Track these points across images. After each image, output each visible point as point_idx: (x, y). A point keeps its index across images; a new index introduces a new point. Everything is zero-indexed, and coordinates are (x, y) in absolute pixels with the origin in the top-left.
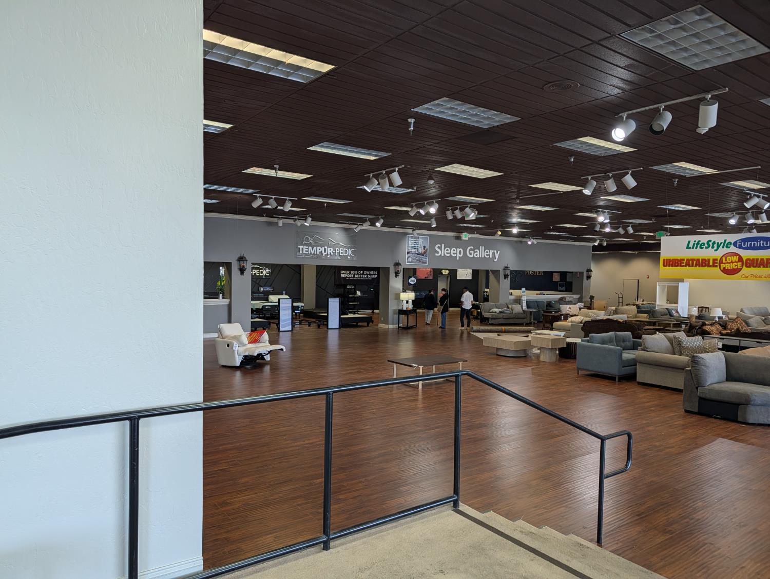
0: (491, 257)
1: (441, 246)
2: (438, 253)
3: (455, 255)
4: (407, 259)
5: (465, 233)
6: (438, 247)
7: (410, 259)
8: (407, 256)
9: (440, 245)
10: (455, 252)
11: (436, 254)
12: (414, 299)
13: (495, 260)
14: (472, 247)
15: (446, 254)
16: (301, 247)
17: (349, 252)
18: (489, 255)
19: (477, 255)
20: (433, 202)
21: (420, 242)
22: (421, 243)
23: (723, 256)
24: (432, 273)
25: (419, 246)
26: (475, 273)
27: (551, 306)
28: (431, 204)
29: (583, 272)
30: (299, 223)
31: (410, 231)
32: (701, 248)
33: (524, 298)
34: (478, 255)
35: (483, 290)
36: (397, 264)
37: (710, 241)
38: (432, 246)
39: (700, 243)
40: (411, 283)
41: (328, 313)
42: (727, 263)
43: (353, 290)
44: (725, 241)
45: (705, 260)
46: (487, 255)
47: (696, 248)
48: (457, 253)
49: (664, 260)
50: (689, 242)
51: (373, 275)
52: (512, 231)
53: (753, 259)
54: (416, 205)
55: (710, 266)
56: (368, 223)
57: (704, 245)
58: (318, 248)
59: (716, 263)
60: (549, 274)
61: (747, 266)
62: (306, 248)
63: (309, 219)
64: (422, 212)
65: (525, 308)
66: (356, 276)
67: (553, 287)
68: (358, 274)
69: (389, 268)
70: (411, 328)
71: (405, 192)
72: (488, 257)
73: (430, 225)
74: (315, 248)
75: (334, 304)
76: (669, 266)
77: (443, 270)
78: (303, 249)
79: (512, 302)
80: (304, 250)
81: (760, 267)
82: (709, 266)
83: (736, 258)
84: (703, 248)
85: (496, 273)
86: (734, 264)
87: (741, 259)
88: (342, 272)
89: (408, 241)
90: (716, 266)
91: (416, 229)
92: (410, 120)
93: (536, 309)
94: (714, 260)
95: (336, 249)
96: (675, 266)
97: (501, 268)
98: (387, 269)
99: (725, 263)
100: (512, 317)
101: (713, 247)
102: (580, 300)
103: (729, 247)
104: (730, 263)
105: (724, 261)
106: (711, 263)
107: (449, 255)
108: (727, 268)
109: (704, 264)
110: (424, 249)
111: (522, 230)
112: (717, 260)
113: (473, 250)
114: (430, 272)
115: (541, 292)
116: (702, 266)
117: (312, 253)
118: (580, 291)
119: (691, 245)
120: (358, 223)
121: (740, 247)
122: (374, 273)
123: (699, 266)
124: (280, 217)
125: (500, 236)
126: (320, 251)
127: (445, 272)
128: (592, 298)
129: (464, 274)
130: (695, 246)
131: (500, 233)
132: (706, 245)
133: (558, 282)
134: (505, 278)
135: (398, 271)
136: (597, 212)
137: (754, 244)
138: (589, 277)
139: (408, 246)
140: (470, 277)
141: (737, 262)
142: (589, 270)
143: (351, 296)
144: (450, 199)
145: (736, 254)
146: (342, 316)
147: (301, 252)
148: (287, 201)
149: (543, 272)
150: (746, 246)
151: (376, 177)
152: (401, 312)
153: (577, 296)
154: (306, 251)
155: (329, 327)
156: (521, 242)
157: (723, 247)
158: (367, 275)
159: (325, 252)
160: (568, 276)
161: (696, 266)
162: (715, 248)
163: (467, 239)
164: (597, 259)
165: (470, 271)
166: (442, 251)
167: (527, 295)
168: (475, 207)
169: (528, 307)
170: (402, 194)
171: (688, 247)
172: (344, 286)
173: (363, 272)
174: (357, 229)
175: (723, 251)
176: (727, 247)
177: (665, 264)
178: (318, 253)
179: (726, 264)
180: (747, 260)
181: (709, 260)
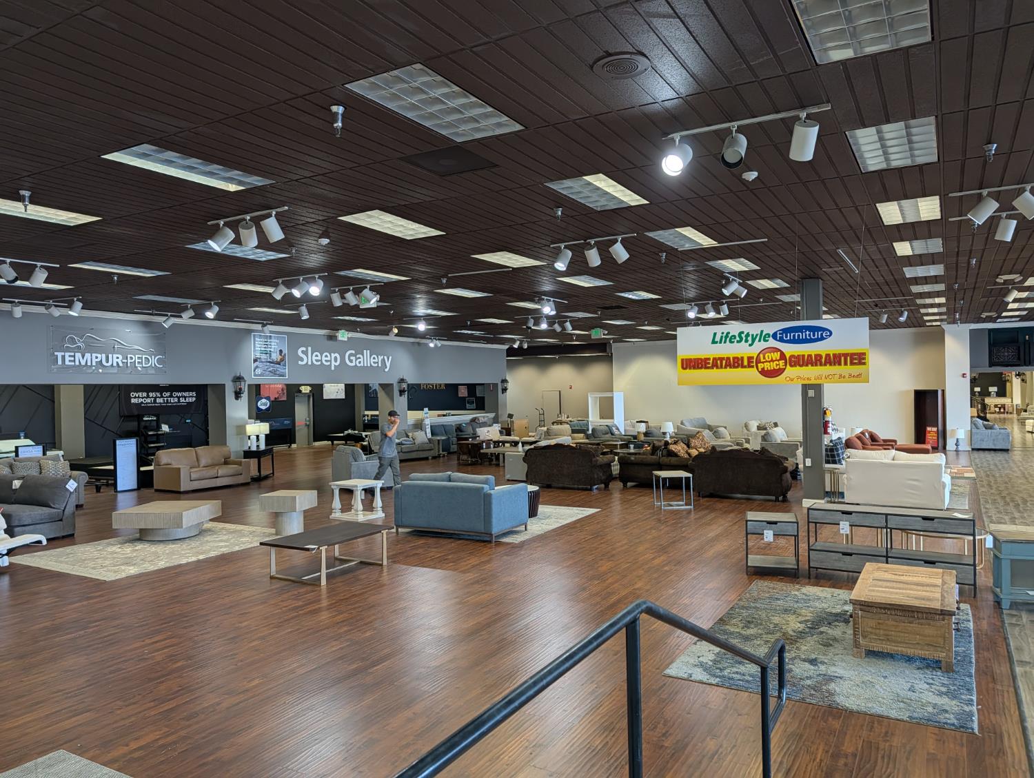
0: (380, 365)
1: (307, 349)
2: (302, 360)
3: (329, 363)
4: (254, 370)
5: (343, 331)
6: (303, 352)
7: (259, 371)
8: (253, 366)
9: (304, 349)
10: (329, 359)
11: (300, 363)
12: (268, 432)
13: (386, 370)
14: (353, 352)
15: (315, 363)
16: (59, 355)
17: (154, 361)
18: (378, 362)
19: (360, 362)
20: (314, 278)
21: (273, 344)
22: (275, 346)
23: (759, 353)
24: (285, 391)
25: (272, 350)
26: (350, 388)
27: (461, 431)
28: (310, 281)
29: (497, 384)
30: (56, 312)
31: (259, 327)
32: (731, 342)
33: (427, 422)
34: (362, 362)
35: (362, 414)
36: (238, 379)
37: (743, 332)
38: (293, 348)
39: (730, 335)
40: (261, 407)
41: (115, 464)
42: (766, 361)
43: (154, 424)
44: (762, 332)
45: (737, 358)
46: (374, 363)
47: (725, 342)
48: (331, 359)
49: (682, 360)
50: (715, 334)
51: (191, 397)
52: (417, 328)
53: (799, 356)
54: (284, 283)
55: (745, 367)
56: (191, 313)
57: (735, 338)
58: (94, 355)
59: (751, 362)
60: (454, 388)
61: (791, 366)
62: (70, 356)
63: (79, 305)
64: (296, 293)
65: (429, 435)
66: (158, 400)
67: (460, 405)
68: (162, 397)
69: (224, 385)
70: (266, 477)
71: (272, 258)
72: (376, 365)
73: (299, 316)
74: (88, 355)
75: (126, 450)
76: (690, 368)
77: (303, 387)
78: (63, 357)
79: (411, 428)
80: (67, 358)
81: (807, 365)
82: (743, 367)
83: (777, 355)
84: (733, 342)
85: (386, 387)
86: (775, 363)
87: (783, 356)
88: (133, 394)
89: (254, 343)
90: (753, 367)
91: (267, 324)
92: (334, 108)
93: (442, 435)
94: (750, 359)
95: (129, 356)
96: (698, 368)
97: (394, 381)
98: (220, 388)
99: (763, 363)
100: (415, 449)
101: (746, 341)
102: (496, 420)
103: (768, 341)
104: (769, 362)
105: (762, 360)
106: (746, 363)
107: (319, 363)
108: (766, 369)
109: (736, 365)
110: (281, 355)
111: (430, 327)
112: (752, 358)
113: (354, 355)
114: (282, 390)
115: (448, 412)
116: (735, 367)
117: (83, 363)
118: (495, 409)
119: (718, 339)
120: (169, 314)
121: (781, 340)
122: (191, 394)
123: (730, 368)
124: (17, 301)
125: (397, 335)
126: (99, 360)
127: (306, 390)
128: (510, 416)
129: (334, 391)
130: (724, 339)
131: (396, 331)
132: (738, 339)
133: (465, 398)
134: (401, 395)
135: (240, 389)
136: (540, 301)
137: (799, 335)
138: (505, 390)
139: (255, 351)
140: (342, 396)
141: (778, 361)
142: (504, 381)
143: (151, 433)
144: (342, 273)
145: (776, 350)
146: (142, 469)
147: (60, 362)
148: (37, 269)
149: (446, 385)
150: (789, 338)
151: (234, 226)
152: (248, 454)
153: (492, 415)
154: (70, 361)
155: (119, 489)
156: (419, 344)
157: (759, 341)
158: (179, 398)
159: (107, 362)
160: (478, 389)
161: (726, 368)
162: (750, 342)
163: (346, 340)
164: (511, 365)
165: (342, 386)
166: (309, 357)
167: (430, 417)
168: (377, 288)
169: (433, 434)
170: (265, 261)
171: (714, 342)
172: (139, 418)
173: (171, 394)
174: (168, 322)
175: (759, 346)
176: (765, 341)
177: (685, 366)
178: (94, 364)
179: (765, 364)
180: (791, 357)
181: (742, 358)
